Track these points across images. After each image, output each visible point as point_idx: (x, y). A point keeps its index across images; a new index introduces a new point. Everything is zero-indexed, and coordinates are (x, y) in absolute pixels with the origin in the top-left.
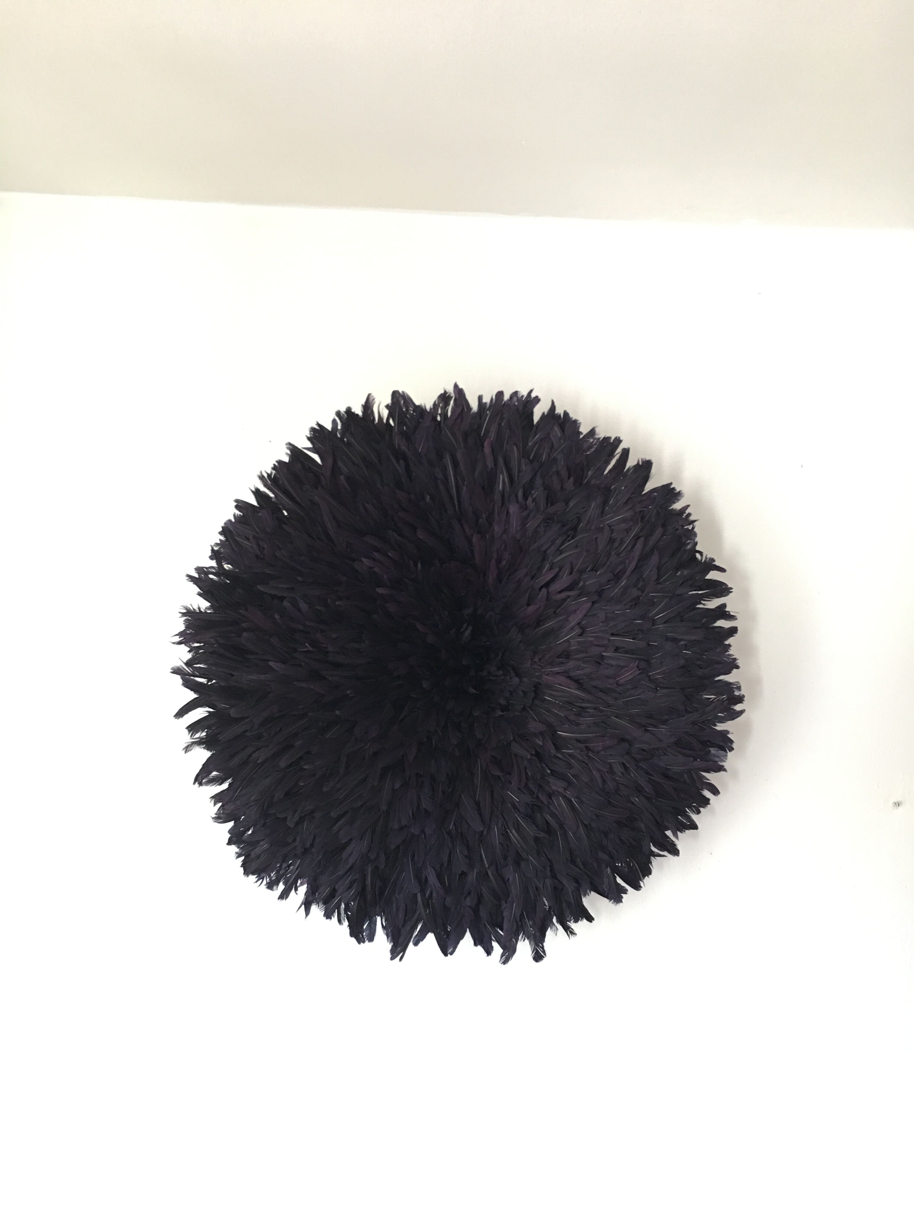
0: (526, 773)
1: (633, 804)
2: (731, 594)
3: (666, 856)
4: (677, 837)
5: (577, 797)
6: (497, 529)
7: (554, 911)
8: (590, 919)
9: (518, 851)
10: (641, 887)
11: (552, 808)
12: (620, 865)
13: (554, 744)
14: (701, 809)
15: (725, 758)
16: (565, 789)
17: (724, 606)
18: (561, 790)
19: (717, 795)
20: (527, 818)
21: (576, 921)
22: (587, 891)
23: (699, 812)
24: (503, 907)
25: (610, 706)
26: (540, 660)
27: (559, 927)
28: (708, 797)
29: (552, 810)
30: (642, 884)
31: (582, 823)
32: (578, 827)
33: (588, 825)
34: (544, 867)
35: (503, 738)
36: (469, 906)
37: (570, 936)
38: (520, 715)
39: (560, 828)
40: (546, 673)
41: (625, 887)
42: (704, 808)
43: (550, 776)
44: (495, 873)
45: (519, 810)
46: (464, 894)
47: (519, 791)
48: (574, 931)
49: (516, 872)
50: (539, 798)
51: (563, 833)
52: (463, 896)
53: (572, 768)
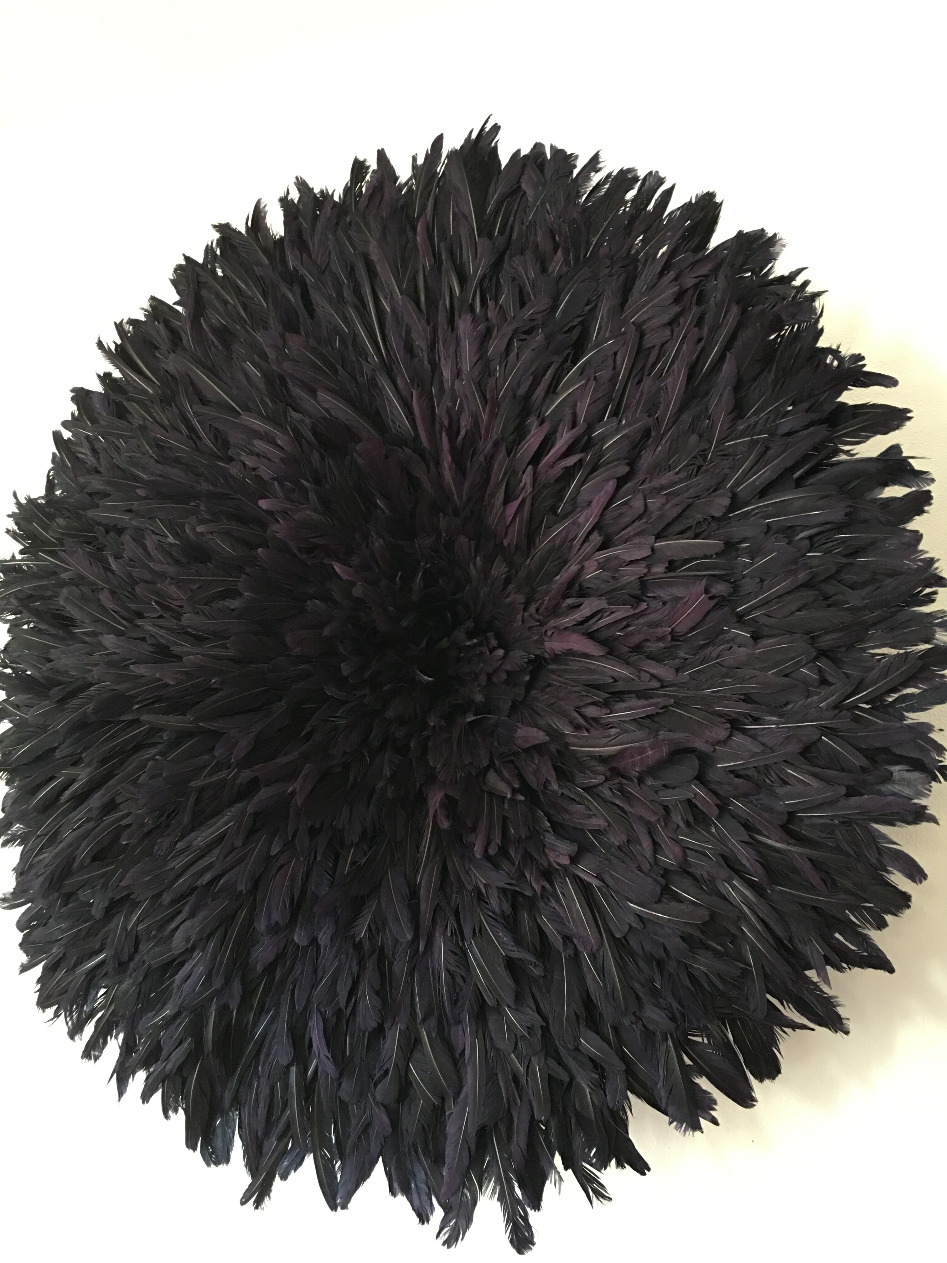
0: (505, 830)
1: (724, 898)
2: (908, 423)
3: (813, 1030)
5: (599, 877)
6: (447, 373)
7: (557, 1140)
8: (641, 1167)
9: (480, 991)
10: (754, 1100)
11: (553, 903)
13: (556, 768)
14: (889, 918)
15: (927, 787)
16: (574, 860)
17: (895, 449)
18: (565, 860)
19: (921, 882)
23: (884, 925)
24: (447, 1113)
25: (666, 687)
26: (537, 610)
27: (569, 1176)
28: (903, 890)
29: (554, 908)
30: (756, 1095)
32: (601, 944)
33: (623, 940)
34: (530, 1029)
35: (470, 763)
36: (382, 1104)
37: (594, 1199)
38: (506, 718)
39: (565, 944)
40: (549, 633)
41: (710, 1093)
42: (896, 915)
43: (549, 832)
44: (434, 1035)
45: (487, 903)
46: (375, 1075)
47: (488, 864)
48: (606, 1192)
49: (477, 1037)
50: (526, 877)
51: (570, 955)
52: (373, 1080)
53: (590, 817)
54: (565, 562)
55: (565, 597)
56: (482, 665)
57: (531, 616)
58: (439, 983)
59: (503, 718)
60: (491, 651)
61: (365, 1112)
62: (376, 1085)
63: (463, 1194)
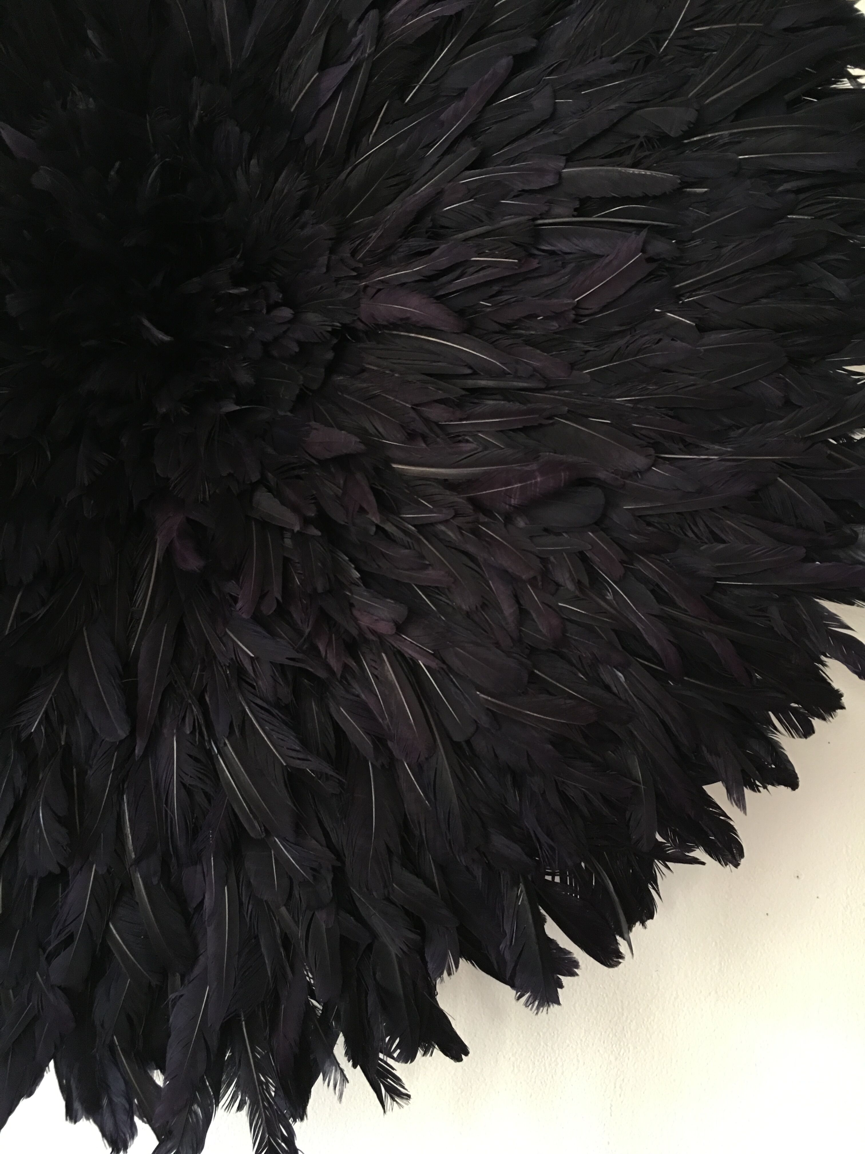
0: (286, 580)
1: (607, 688)
3: (703, 863)
4: (740, 802)
5: (436, 655)
7: (337, 1018)
8: (455, 1049)
9: (235, 814)
10: (620, 956)
11: (357, 689)
12: (557, 879)
14: (816, 722)
16: (400, 628)
18: (385, 628)
20: (275, 711)
21: (408, 1056)
22: (445, 957)
23: (808, 731)
24: (171, 996)
25: (552, 388)
26: (354, 253)
28: (837, 687)
30: (623, 946)
31: (446, 736)
32: (432, 749)
33: (465, 745)
34: (315, 871)
35: (230, 475)
36: (60, 987)
37: (388, 1101)
38: (289, 414)
39: (376, 748)
40: (371, 291)
41: (570, 953)
42: (824, 719)
43: (358, 586)
44: (155, 881)
45: (253, 687)
46: (49, 943)
47: (259, 629)
48: (403, 1088)
49: (227, 883)
50: (319, 652)
51: (383, 766)
52: (44, 951)
53: (425, 567)
54: (408, 183)
55: (406, 234)
56: (251, 329)
57: (342, 260)
58: (166, 804)
59: (281, 413)
60: (270, 308)
61: (29, 1000)
62: (49, 959)
63: (191, 1112)
